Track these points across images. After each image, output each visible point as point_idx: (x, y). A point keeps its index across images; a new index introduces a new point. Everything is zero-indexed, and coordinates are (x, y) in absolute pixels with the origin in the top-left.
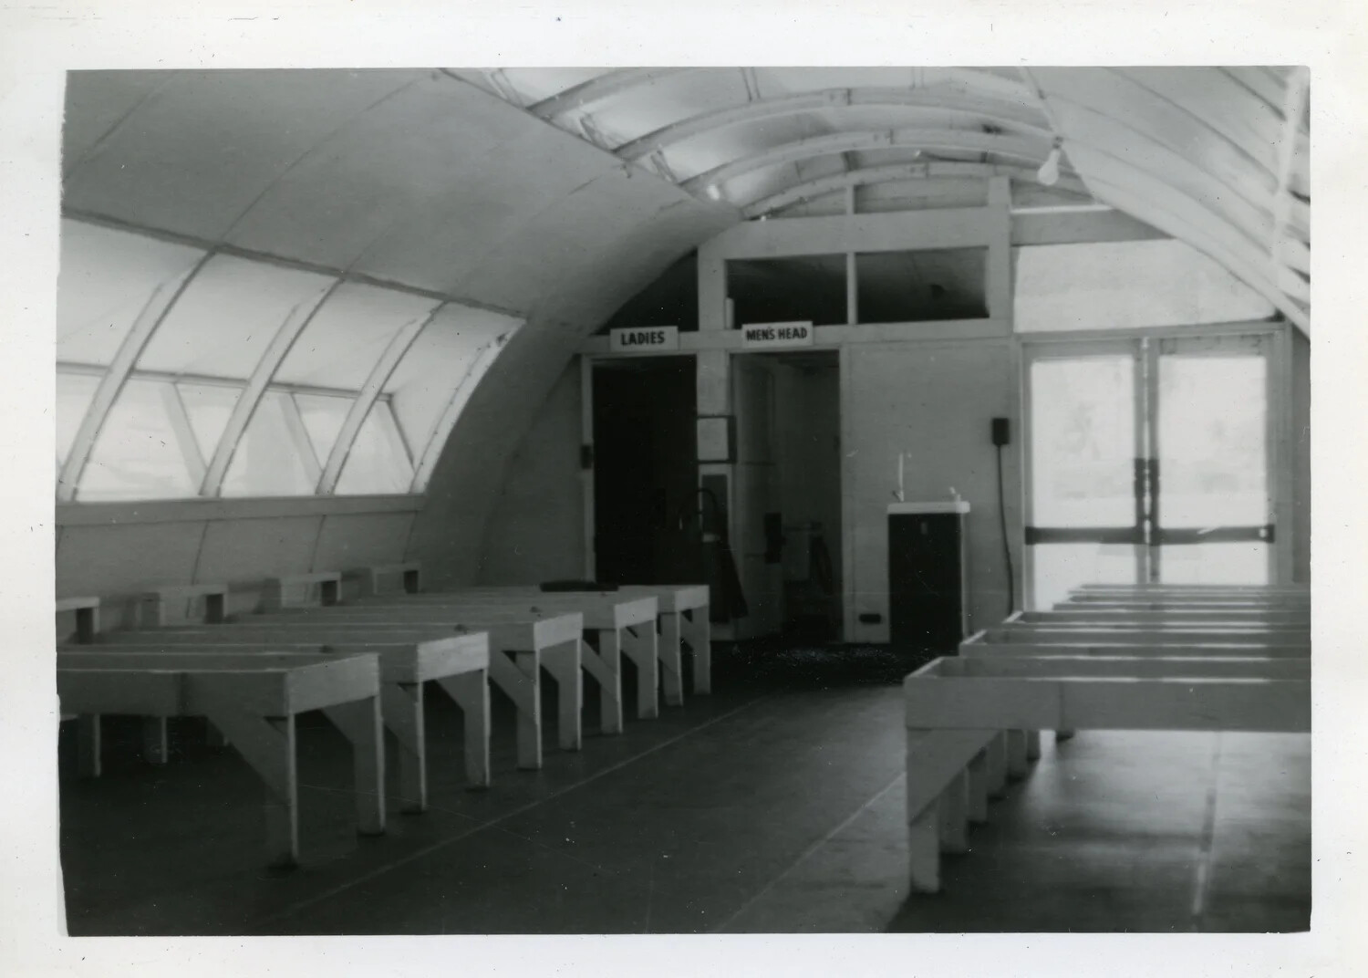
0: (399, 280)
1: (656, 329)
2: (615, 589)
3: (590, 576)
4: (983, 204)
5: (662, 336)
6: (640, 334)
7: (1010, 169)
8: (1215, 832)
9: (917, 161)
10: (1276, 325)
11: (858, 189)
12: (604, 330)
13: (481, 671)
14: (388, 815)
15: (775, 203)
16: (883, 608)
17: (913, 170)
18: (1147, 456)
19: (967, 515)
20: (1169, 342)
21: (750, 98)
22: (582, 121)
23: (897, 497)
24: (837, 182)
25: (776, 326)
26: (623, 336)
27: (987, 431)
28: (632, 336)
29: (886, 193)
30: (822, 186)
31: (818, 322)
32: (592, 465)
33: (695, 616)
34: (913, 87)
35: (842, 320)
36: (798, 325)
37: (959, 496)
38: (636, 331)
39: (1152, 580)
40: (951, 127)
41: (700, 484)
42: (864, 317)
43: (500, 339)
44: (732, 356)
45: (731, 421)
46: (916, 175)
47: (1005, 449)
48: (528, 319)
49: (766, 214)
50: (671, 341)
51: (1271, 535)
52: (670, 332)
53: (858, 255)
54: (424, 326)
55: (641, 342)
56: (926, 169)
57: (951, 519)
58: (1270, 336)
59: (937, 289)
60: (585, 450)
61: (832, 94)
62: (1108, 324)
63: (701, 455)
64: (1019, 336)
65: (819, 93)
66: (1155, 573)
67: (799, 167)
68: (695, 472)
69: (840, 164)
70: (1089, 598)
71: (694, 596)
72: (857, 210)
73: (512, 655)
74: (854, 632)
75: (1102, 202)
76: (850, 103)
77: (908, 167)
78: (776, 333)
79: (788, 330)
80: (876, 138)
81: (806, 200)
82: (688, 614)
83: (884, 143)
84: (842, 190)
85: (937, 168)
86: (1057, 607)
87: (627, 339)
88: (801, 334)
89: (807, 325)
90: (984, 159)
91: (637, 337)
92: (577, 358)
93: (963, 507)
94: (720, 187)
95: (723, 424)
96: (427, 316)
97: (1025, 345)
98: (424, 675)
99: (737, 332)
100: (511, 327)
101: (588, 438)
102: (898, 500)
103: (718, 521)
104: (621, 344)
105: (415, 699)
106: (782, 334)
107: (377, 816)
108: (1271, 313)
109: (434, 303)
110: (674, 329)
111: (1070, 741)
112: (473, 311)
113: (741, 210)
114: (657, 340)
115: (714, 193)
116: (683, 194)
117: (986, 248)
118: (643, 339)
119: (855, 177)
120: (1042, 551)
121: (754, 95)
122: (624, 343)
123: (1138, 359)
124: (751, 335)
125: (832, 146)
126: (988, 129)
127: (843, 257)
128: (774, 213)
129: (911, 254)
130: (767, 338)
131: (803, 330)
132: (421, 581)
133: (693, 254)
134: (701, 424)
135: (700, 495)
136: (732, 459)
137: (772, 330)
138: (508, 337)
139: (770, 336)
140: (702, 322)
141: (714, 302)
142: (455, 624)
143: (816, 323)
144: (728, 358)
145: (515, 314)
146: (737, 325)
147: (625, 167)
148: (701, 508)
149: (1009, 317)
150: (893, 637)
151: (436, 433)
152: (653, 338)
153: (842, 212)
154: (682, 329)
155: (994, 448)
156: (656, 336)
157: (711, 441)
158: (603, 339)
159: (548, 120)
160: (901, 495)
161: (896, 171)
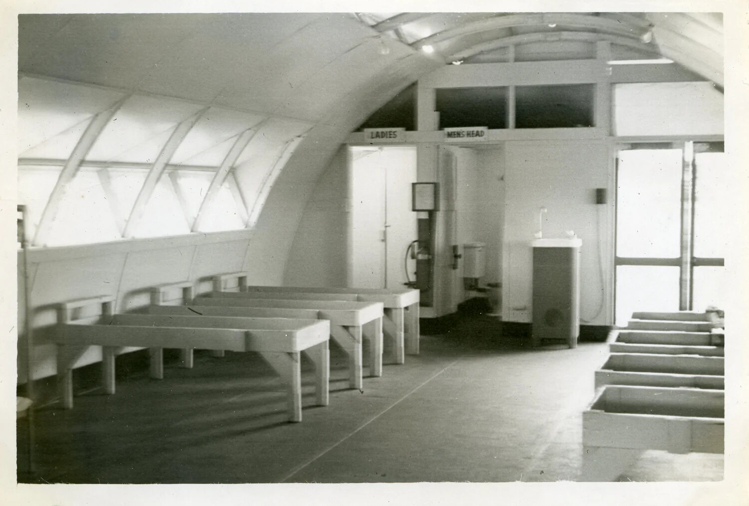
1: (392, 129)
4: (593, 57)
5: (396, 133)
6: (382, 132)
7: (610, 37)
9: (554, 30)
11: (516, 46)
12: (360, 129)
15: (465, 54)
16: (528, 302)
17: (550, 36)
19: (578, 248)
24: (504, 42)
25: (465, 129)
26: (372, 133)
27: (592, 196)
28: (377, 133)
29: (533, 50)
30: (494, 44)
31: (491, 127)
35: (505, 126)
36: (478, 129)
37: (575, 236)
38: (380, 130)
42: (519, 125)
43: (299, 136)
44: (438, 147)
45: (436, 186)
46: (552, 39)
47: (601, 207)
49: (459, 61)
50: (401, 136)
52: (400, 131)
53: (517, 88)
55: (382, 137)
56: (558, 36)
57: (568, 252)
62: (668, 132)
63: (418, 206)
64: (614, 139)
69: (506, 32)
72: (517, 60)
74: (509, 315)
75: (668, 58)
77: (547, 34)
78: (465, 134)
79: (472, 132)
80: (533, 19)
81: (485, 53)
83: (537, 22)
84: (508, 47)
85: (565, 35)
87: (374, 135)
88: (480, 134)
89: (484, 129)
90: (595, 31)
91: (380, 134)
92: (343, 146)
95: (431, 187)
97: (617, 144)
99: (441, 132)
102: (538, 237)
106: (469, 134)
110: (403, 129)
112: (285, 121)
113: (445, 58)
114: (393, 136)
115: (429, 49)
116: (410, 51)
117: (594, 84)
118: (384, 135)
119: (515, 39)
122: (372, 138)
124: (450, 135)
127: (507, 88)
128: (464, 61)
130: (460, 137)
131: (482, 132)
133: (414, 84)
134: (417, 187)
136: (437, 209)
137: (463, 132)
138: (304, 135)
139: (461, 135)
140: (419, 125)
141: (427, 114)
143: (489, 128)
144: (436, 148)
146: (441, 128)
147: (379, 36)
149: (608, 127)
151: (261, 192)
152: (390, 135)
153: (508, 61)
154: (407, 129)
155: (595, 206)
156: (392, 133)
157: (424, 198)
158: (360, 134)
160: (540, 234)
161: (539, 36)
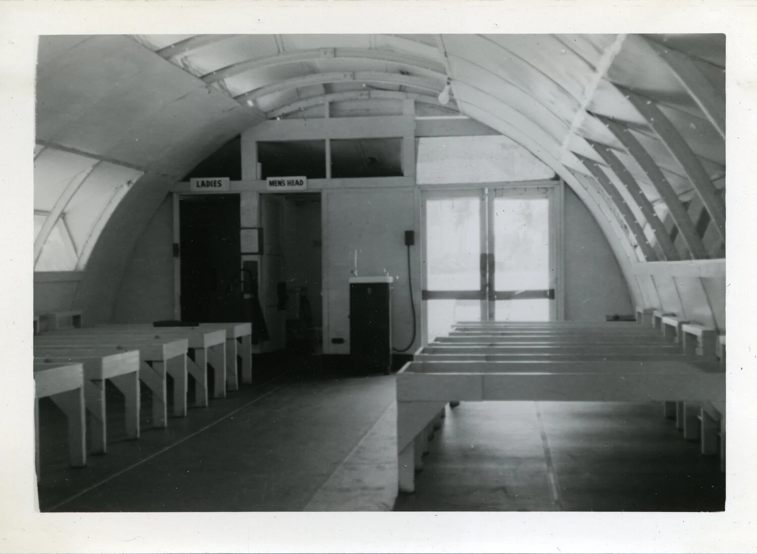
0: (77, 147)
1: (217, 179)
2: (197, 325)
3: (178, 317)
4: (401, 114)
5: (220, 183)
6: (207, 182)
7: (415, 95)
8: (552, 455)
9: (364, 89)
10: (555, 182)
11: (331, 104)
12: (187, 179)
13: (135, 372)
14: (88, 456)
15: (286, 110)
16: (346, 335)
17: (362, 95)
18: (487, 252)
19: (392, 284)
20: (500, 190)
21: (279, 52)
22: (182, 60)
23: (354, 275)
24: (320, 100)
25: (286, 179)
26: (198, 182)
27: (401, 238)
28: (203, 182)
29: (347, 107)
30: (312, 102)
31: (309, 177)
32: (179, 254)
33: (244, 340)
34: (370, 48)
35: (323, 176)
36: (298, 178)
37: (388, 274)
38: (205, 179)
39: (490, 319)
40: (386, 71)
41: (242, 267)
42: (335, 175)
43: (129, 182)
44: (261, 194)
45: (260, 231)
46: (363, 97)
47: (412, 248)
48: (146, 172)
49: (280, 117)
50: (225, 185)
51: (551, 294)
52: (225, 180)
53: (331, 140)
54: (89, 175)
55: (208, 186)
56: (369, 95)
57: (384, 286)
58: (553, 188)
59: (373, 160)
60: (175, 246)
61: (325, 51)
62: (467, 180)
63: (243, 250)
64: (419, 186)
65: (319, 50)
66: (492, 315)
67: (298, 91)
68: (240, 259)
69: (322, 90)
70: (465, 329)
71: (244, 329)
72: (331, 116)
73: (150, 363)
74: (329, 349)
75: (464, 114)
76: (335, 56)
77: (359, 93)
78: (286, 183)
79: (293, 181)
80: (345, 76)
81: (302, 109)
82: (240, 339)
83: (349, 79)
84: (323, 104)
85: (375, 93)
86: (451, 334)
87: (200, 184)
88: (300, 183)
89: (304, 178)
90: (401, 89)
91: (205, 183)
92: (170, 195)
93: (390, 280)
94: (254, 101)
95: (255, 233)
96: (91, 168)
97: (422, 191)
98: (105, 375)
99: (263, 181)
100: (135, 176)
101: (177, 239)
102: (354, 276)
103: (253, 286)
104: (196, 187)
105: (101, 389)
106: (290, 183)
107: (81, 457)
108: (553, 176)
109: (95, 161)
110: (227, 179)
111: (458, 407)
112: (116, 166)
113: (266, 113)
114: (217, 185)
115: (250, 103)
116: (235, 104)
117: (402, 138)
118: (209, 184)
119: (330, 98)
120: (431, 304)
121: (281, 50)
122: (198, 186)
123: (483, 200)
124: (272, 183)
125: (317, 80)
126: (403, 73)
127: (323, 141)
128: (285, 116)
129: (359, 141)
130: (281, 185)
131: (301, 181)
132: (82, 322)
133: (238, 137)
134: (243, 232)
135: (242, 272)
136: (261, 252)
137: (284, 181)
138: (134, 181)
139: (282, 184)
140: (244, 176)
141: (250, 165)
142: (116, 346)
143: (308, 177)
144: (258, 196)
145: (138, 168)
146: (264, 177)
147: (207, 87)
148: (242, 279)
149: (414, 176)
150: (351, 351)
151: (90, 236)
152: (215, 184)
153: (323, 117)
154: (231, 179)
155: (406, 247)
156: (217, 182)
157: (249, 242)
158: (186, 183)
159: (167, 58)
160: (356, 273)
161: (352, 95)
